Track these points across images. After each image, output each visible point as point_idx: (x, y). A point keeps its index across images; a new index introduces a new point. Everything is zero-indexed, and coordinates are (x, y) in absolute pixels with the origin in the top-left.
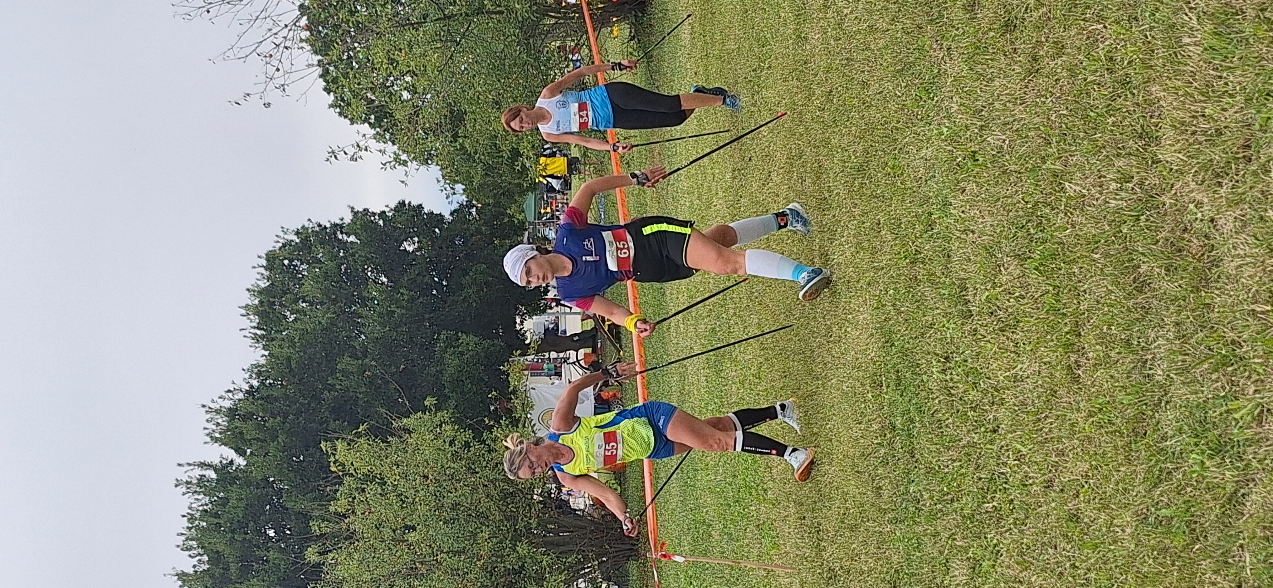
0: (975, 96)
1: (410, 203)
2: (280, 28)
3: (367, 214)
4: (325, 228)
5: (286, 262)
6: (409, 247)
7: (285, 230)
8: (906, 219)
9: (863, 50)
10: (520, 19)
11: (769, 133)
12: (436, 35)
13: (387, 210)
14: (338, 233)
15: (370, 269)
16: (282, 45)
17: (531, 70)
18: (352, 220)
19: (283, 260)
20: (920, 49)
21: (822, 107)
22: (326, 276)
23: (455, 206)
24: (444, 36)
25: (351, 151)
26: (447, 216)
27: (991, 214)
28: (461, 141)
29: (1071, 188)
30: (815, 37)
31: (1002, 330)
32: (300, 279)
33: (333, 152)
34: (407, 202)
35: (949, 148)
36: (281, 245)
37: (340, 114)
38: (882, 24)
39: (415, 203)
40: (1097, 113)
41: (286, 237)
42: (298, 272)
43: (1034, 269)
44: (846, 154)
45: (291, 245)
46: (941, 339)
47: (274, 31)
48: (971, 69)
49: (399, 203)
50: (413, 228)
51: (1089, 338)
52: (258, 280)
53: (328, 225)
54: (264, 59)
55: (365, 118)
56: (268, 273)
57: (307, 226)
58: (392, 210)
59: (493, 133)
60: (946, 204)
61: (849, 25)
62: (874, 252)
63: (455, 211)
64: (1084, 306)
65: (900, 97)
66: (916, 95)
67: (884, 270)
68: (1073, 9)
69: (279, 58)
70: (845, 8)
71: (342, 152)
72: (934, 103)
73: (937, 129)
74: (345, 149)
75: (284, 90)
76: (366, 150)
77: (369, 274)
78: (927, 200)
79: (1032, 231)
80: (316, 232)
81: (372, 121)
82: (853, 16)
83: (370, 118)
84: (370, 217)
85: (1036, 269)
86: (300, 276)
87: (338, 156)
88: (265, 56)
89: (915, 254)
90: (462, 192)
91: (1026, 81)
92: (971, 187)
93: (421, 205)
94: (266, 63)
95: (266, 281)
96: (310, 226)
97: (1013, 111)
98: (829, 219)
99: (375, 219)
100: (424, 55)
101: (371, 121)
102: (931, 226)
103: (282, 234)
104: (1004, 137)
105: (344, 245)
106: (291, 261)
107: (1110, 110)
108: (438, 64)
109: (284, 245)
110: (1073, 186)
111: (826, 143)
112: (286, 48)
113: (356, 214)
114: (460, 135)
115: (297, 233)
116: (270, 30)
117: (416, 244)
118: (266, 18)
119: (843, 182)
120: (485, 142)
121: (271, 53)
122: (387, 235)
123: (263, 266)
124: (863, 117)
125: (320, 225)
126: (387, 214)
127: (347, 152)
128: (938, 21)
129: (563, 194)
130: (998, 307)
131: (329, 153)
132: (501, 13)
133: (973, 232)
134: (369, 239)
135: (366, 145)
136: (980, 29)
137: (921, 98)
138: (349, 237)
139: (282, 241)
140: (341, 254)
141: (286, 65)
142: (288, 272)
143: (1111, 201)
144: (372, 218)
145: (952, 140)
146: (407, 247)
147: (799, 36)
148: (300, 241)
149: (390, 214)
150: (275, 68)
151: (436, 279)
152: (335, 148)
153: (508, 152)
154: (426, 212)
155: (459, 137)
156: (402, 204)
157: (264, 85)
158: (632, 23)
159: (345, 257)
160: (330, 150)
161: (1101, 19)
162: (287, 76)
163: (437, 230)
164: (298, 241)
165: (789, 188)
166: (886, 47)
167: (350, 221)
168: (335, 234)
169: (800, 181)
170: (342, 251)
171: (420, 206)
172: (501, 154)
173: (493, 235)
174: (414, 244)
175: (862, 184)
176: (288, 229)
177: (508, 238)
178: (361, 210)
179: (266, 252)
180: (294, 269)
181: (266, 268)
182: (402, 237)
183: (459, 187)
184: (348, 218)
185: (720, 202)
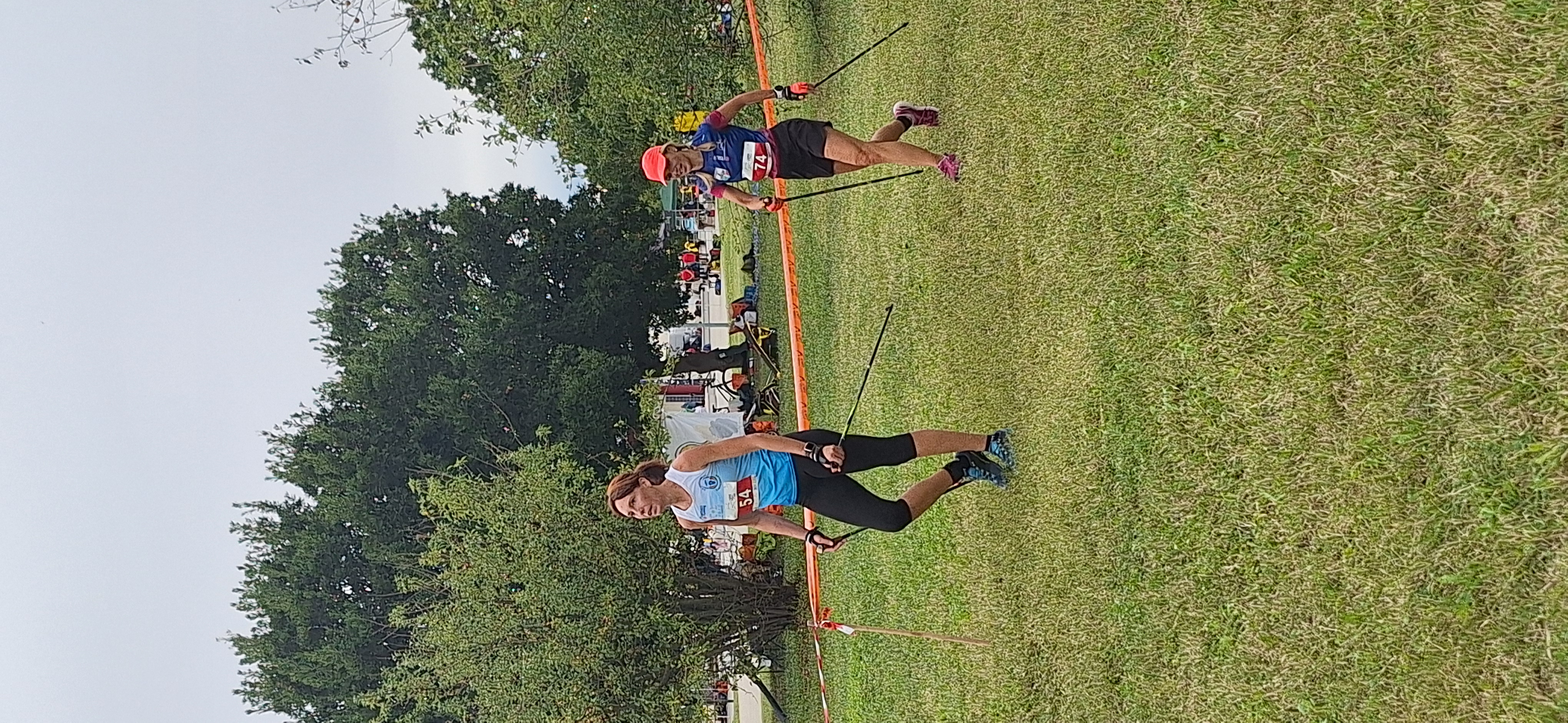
0: (1221, 61)
1: (519, 187)
3: (466, 200)
4: (415, 216)
5: (366, 258)
6: (518, 241)
7: (366, 218)
8: (1132, 213)
13: (491, 194)
14: (431, 222)
15: (469, 267)
17: (670, 24)
18: (447, 207)
19: (362, 255)
20: (1153, 2)
21: (1031, 73)
22: (416, 275)
23: (575, 191)
25: (447, 122)
26: (565, 202)
27: (1238, 207)
28: (582, 111)
29: (1338, 176)
31: (1249, 351)
32: (384, 279)
33: (425, 123)
34: (515, 186)
35: (1188, 125)
36: (360, 236)
37: (434, 76)
39: (525, 187)
40: (1372, 83)
41: (366, 226)
42: (381, 270)
43: (1291, 276)
44: (1059, 131)
45: (372, 237)
46: (1174, 362)
48: (1217, 28)
49: (506, 186)
50: (523, 218)
51: (1356, 363)
52: (331, 279)
53: (418, 213)
54: (340, 7)
55: (465, 81)
56: (345, 271)
57: (392, 214)
58: (497, 195)
59: (622, 101)
60: (1182, 194)
62: (1092, 253)
63: (575, 197)
64: (1352, 323)
65: (1126, 61)
66: (1148, 59)
67: (1104, 276)
69: (358, 6)
71: (436, 124)
72: (1169, 69)
73: (1173, 102)
74: (440, 120)
75: (364, 45)
76: (465, 120)
77: (469, 273)
78: (1158, 189)
79: (1289, 230)
80: (404, 220)
81: (473, 85)
83: (470, 82)
84: (470, 203)
85: (1293, 276)
86: (384, 275)
87: (431, 128)
88: (342, 4)
89: (1143, 257)
90: (583, 173)
91: (1284, 43)
92: (1213, 174)
93: (533, 189)
94: (343, 12)
95: (341, 280)
96: (397, 214)
97: (1268, 79)
98: (1037, 212)
99: (476, 206)
100: (537, 4)
101: (471, 84)
102: (1163, 221)
103: (361, 223)
104: (1256, 113)
105: (438, 237)
106: (372, 256)
107: (1389, 80)
108: (554, 16)
109: (364, 237)
110: (1341, 175)
111: (1035, 117)
113: (452, 199)
114: (581, 103)
115: (381, 222)
117: (527, 237)
119: (1055, 166)
120: (612, 113)
122: (490, 226)
123: (338, 263)
124: (1080, 86)
125: (408, 213)
126: (491, 200)
127: (442, 122)
130: (1245, 323)
131: (420, 124)
133: (1215, 230)
134: (469, 230)
135: (466, 114)
137: (1154, 63)
138: (444, 228)
139: (362, 231)
140: (434, 249)
141: (367, 15)
142: (368, 269)
143: (1387, 193)
144: (473, 205)
145: (1190, 115)
146: (515, 240)
148: (384, 233)
149: (495, 200)
150: (354, 18)
151: (551, 281)
152: (427, 118)
153: (640, 125)
154: (539, 198)
155: (581, 106)
156: (510, 188)
157: (340, 40)
159: (439, 253)
160: (421, 120)
162: (368, 28)
163: (552, 220)
164: (381, 231)
165: (988, 173)
167: (445, 209)
168: (427, 223)
169: (1001, 165)
170: (435, 245)
171: (532, 191)
172: (632, 127)
173: (621, 227)
174: (524, 237)
175: (1079, 169)
176: (368, 217)
177: (640, 231)
178: (459, 194)
179: (341, 245)
180: (377, 266)
181: (342, 265)
182: (510, 229)
183: (580, 168)
184: (443, 204)
185: (902, 189)
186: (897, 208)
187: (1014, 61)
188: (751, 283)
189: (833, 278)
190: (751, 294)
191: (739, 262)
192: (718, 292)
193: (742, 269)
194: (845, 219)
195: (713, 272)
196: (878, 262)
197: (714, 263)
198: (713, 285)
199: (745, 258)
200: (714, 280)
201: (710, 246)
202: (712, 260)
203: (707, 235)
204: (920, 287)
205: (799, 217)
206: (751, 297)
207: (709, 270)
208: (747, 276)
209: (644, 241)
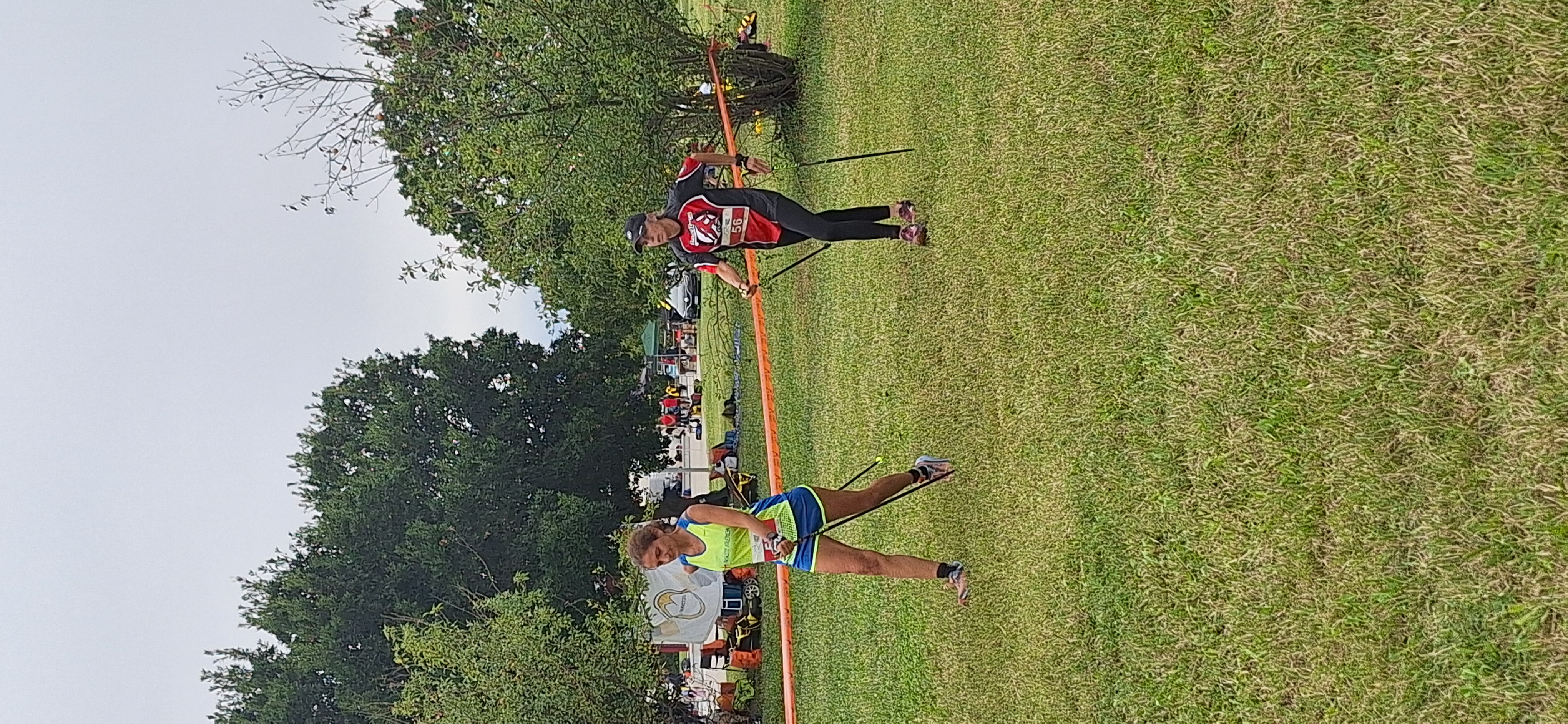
0: (1196, 217)
1: (501, 332)
2: (348, 118)
3: (448, 344)
4: (397, 360)
5: (347, 402)
6: (499, 385)
7: (347, 362)
8: (1111, 365)
9: (1060, 158)
10: (642, 111)
11: (944, 255)
12: (539, 129)
13: (473, 339)
14: (413, 366)
15: (450, 411)
16: (350, 139)
17: (654, 173)
18: (430, 352)
19: (343, 399)
20: (1129, 159)
21: (1009, 225)
22: (397, 420)
23: (557, 336)
24: (548, 130)
25: (431, 268)
26: (547, 347)
27: (1215, 362)
28: (566, 257)
29: (1313, 332)
30: (1001, 140)
31: (1228, 505)
32: (364, 423)
33: (409, 268)
34: (498, 330)
35: (1164, 280)
36: (341, 380)
37: (419, 222)
38: (1082, 128)
39: (507, 332)
40: (1346, 243)
41: (348, 371)
42: (362, 414)
43: (1268, 431)
44: (1037, 283)
45: (353, 381)
46: (1153, 514)
47: (341, 121)
48: (1191, 185)
49: (489, 330)
50: (504, 362)
51: (1335, 519)
52: (311, 423)
53: (400, 357)
54: (328, 155)
55: (450, 227)
56: (325, 414)
57: (374, 358)
58: (479, 339)
59: (606, 249)
60: (1160, 348)
61: (1043, 127)
62: (1071, 404)
63: (556, 342)
64: (1329, 479)
65: (1103, 216)
66: (1124, 214)
67: (1084, 427)
68: (1316, 116)
69: (346, 154)
71: (421, 269)
72: (1145, 224)
73: (1149, 257)
74: (423, 265)
75: (351, 193)
76: (450, 266)
77: (449, 417)
78: (1136, 342)
79: (1265, 385)
80: (386, 364)
81: (458, 231)
82: (1048, 117)
83: (455, 228)
84: (453, 347)
85: (1270, 431)
86: (364, 419)
87: (415, 274)
88: (330, 152)
89: (1121, 409)
90: (566, 318)
91: (1258, 201)
92: (1191, 328)
93: (515, 334)
94: (331, 160)
95: (321, 424)
96: (379, 358)
97: (1243, 237)
98: (1015, 362)
99: (458, 350)
100: (522, 153)
101: (456, 231)
102: (1141, 374)
103: (343, 368)
104: (1231, 269)
105: (419, 381)
106: (353, 400)
107: (1362, 240)
108: (540, 165)
109: (345, 381)
110: (1316, 332)
111: (1014, 269)
112: (355, 141)
113: (434, 343)
114: (565, 250)
115: (362, 366)
116: (336, 120)
117: (508, 382)
118: (331, 106)
119: (1033, 317)
120: (596, 260)
121: (336, 147)
122: (472, 371)
123: (319, 407)
124: (1058, 239)
125: (390, 357)
126: (474, 344)
127: (426, 268)
128: (1150, 125)
129: (690, 322)
130: (1224, 477)
131: (404, 269)
132: (620, 103)
133: (1193, 384)
134: (450, 374)
135: (450, 260)
136: (1202, 137)
137: (1130, 218)
138: (425, 372)
139: (343, 376)
140: (416, 393)
141: (355, 163)
142: (349, 414)
143: (1362, 351)
144: (455, 349)
145: (1167, 270)
146: (496, 385)
147: (982, 139)
148: (366, 377)
149: (477, 345)
150: (341, 166)
151: (531, 425)
152: (411, 264)
153: (623, 271)
154: (522, 342)
155: (564, 253)
156: (492, 332)
157: (327, 186)
158: (779, 118)
159: (419, 397)
160: (405, 266)
161: (1350, 129)
162: (354, 176)
163: (534, 365)
164: (362, 376)
165: (967, 322)
166: (1088, 155)
167: (427, 353)
168: (409, 367)
169: (981, 315)
170: (416, 389)
171: (514, 336)
172: (615, 273)
173: (603, 372)
175: (1057, 320)
176: (350, 361)
177: (622, 376)
178: (441, 339)
179: (323, 389)
180: (357, 410)
181: (322, 409)
182: (491, 373)
183: (563, 313)
184: (425, 348)
185: (882, 337)
186: (878, 356)
187: (992, 214)
188: (731, 428)
189: (813, 424)
190: (731, 439)
191: (720, 407)
192: (699, 437)
193: (723, 414)
194: (826, 366)
195: (694, 417)
196: (859, 409)
197: (695, 408)
198: (694, 430)
199: (726, 404)
200: (695, 424)
201: (691, 391)
202: (693, 405)
203: (688, 380)
205: (780, 363)
206: (732, 442)
207: (690, 414)
208: (728, 421)
209: (625, 386)
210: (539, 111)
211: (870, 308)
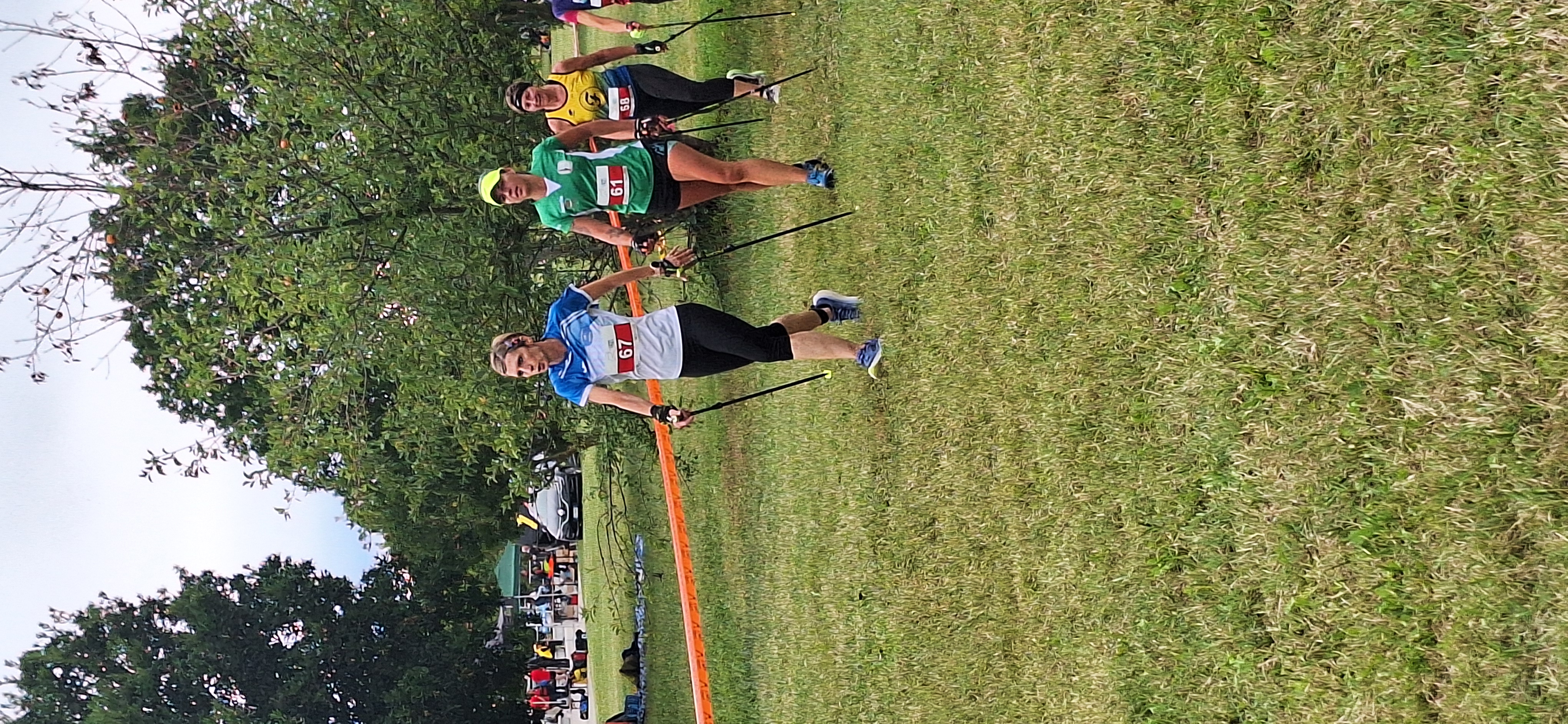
0: (1261, 280)
1: (288, 561)
2: (64, 243)
3: (210, 582)
4: (132, 608)
5: (58, 672)
6: (287, 639)
7: (57, 614)
8: (1162, 497)
9: (1084, 230)
10: (494, 219)
11: (933, 387)
12: (345, 249)
13: (246, 572)
14: (156, 616)
15: (213, 681)
16: (68, 273)
17: (514, 308)
18: (181, 593)
19: (51, 669)
20: (1175, 216)
21: (1022, 331)
22: (132, 695)
23: (374, 564)
24: (358, 250)
25: (187, 458)
26: (356, 582)
28: (387, 437)
29: (1411, 407)
30: (1007, 218)
31: (1318, 656)
32: (83, 703)
33: (155, 461)
34: (283, 559)
35: (1224, 371)
36: (48, 641)
37: (163, 404)
38: (1112, 185)
39: (297, 560)
40: (1444, 284)
41: (59, 626)
42: (81, 690)
43: (1363, 546)
44: (1062, 404)
45: (67, 641)
46: (1224, 691)
47: (52, 249)
48: (1253, 238)
49: (269, 559)
50: (294, 606)
51: (1447, 645)
52: (4, 706)
53: (137, 603)
54: (34, 297)
55: (208, 409)
56: (25, 693)
57: (97, 605)
58: (254, 573)
59: (445, 423)
60: (1224, 463)
61: (1063, 193)
62: (1113, 561)
63: (372, 572)
64: (1439, 593)
65: (1145, 298)
66: (1171, 291)
67: (1131, 589)
68: (1402, 128)
69: (62, 294)
70: (1052, 163)
71: (172, 460)
72: (1199, 301)
73: (1205, 343)
74: (176, 456)
75: (68, 351)
76: (215, 456)
77: (212, 690)
78: (1192, 461)
79: (1358, 487)
80: (116, 615)
81: (221, 414)
82: (1067, 176)
83: (217, 410)
84: (216, 586)
85: (1366, 545)
86: (84, 697)
87: (163, 468)
88: (37, 293)
89: (1179, 554)
90: (384, 541)
91: (1337, 247)
92: (1264, 430)
93: (309, 563)
94: (39, 305)
95: (19, 708)
96: (104, 606)
98: (1037, 518)
99: (224, 590)
100: (323, 284)
101: (218, 414)
102: (1201, 503)
103: (50, 622)
104: (1308, 341)
105: (166, 639)
106: (67, 669)
107: (1464, 277)
108: (348, 299)
109: (55, 642)
110: (1414, 405)
111: (1029, 391)
112: (74, 277)
113: (188, 581)
114: (385, 426)
115: (80, 619)
116: (45, 247)
117: (300, 633)
118: (39, 226)
119: (1058, 451)
120: (431, 439)
121: (46, 286)
122: (246, 618)
123: (15, 681)
124: (1086, 340)
125: (121, 604)
126: (246, 579)
127: (179, 460)
128: (1200, 168)
129: (567, 545)
130: (1311, 620)
131: (148, 462)
132: (460, 210)
133: (1267, 503)
134: (213, 625)
135: (215, 447)
136: (1264, 174)
137: (1179, 296)
138: (174, 625)
139: (50, 634)
140: (161, 655)
141: (75, 308)
142: (60, 690)
143: (1469, 418)
144: (220, 588)
145: (1229, 356)
146: (282, 638)
147: (980, 219)
148: (85, 634)
149: (253, 581)
150: (55, 312)
151: (336, 696)
153: (471, 454)
154: (319, 575)
155: (385, 429)
156: (274, 562)
157: (34, 343)
158: (692, 225)
159: (168, 660)
160: (150, 457)
161: (1442, 138)
162: (74, 326)
163: (337, 608)
164: (80, 633)
165: (969, 475)
166: (1121, 219)
167: (178, 595)
168: (150, 618)
169: (987, 462)
170: (161, 650)
171: (308, 566)
172: (458, 458)
173: (440, 614)
174: (296, 632)
175: (1089, 449)
176: (62, 613)
177: (469, 619)
178: (198, 574)
179: (20, 655)
180: (73, 684)
181: (21, 684)
182: (275, 621)
183: (378, 538)
184: (175, 588)
185: (851, 518)
186: (845, 545)
187: (999, 318)
188: (633, 691)
189: (755, 662)
191: (616, 662)
192: (584, 715)
193: (621, 671)
194: (771, 575)
195: (577, 685)
196: (822, 626)
197: (577, 673)
199: (625, 654)
201: (570, 647)
203: (566, 633)
204: (881, 651)
205: (704, 583)
207: (570, 682)
208: (628, 681)
209: (475, 633)
210: (344, 224)
211: (832, 478)
